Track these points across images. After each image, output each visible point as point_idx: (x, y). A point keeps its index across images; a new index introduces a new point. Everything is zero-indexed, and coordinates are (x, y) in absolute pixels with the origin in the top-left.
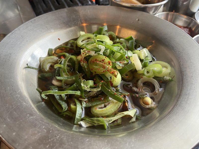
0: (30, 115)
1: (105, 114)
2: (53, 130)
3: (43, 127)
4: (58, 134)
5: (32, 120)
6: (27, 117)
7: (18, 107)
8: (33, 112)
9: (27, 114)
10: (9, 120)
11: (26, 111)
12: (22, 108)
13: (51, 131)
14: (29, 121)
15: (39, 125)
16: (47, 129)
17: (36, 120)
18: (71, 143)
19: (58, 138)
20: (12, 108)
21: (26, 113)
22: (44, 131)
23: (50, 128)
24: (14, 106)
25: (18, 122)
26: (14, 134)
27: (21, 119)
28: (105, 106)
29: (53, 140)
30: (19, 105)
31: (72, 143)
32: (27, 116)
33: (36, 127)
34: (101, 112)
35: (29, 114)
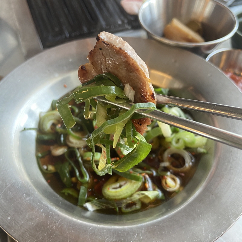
0: (27, 195)
1: (119, 196)
2: (52, 214)
3: (42, 211)
4: (58, 220)
5: (29, 201)
6: (24, 198)
7: (12, 185)
8: (30, 191)
9: (24, 194)
10: (3, 202)
11: (23, 190)
12: (18, 186)
13: (50, 216)
14: (25, 203)
15: (37, 208)
16: (46, 213)
17: (34, 202)
18: (71, 232)
19: (58, 225)
20: (6, 186)
21: (22, 192)
22: (42, 215)
23: (49, 212)
24: (8, 184)
25: (12, 204)
26: (9, 218)
27: (17, 201)
28: (120, 186)
29: (52, 227)
30: (14, 183)
31: (73, 231)
32: (23, 196)
33: (34, 210)
34: (114, 194)
35: (25, 193)
